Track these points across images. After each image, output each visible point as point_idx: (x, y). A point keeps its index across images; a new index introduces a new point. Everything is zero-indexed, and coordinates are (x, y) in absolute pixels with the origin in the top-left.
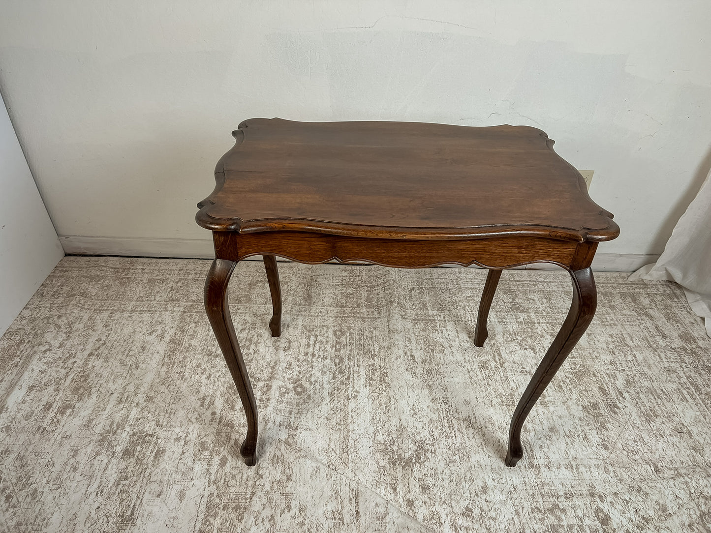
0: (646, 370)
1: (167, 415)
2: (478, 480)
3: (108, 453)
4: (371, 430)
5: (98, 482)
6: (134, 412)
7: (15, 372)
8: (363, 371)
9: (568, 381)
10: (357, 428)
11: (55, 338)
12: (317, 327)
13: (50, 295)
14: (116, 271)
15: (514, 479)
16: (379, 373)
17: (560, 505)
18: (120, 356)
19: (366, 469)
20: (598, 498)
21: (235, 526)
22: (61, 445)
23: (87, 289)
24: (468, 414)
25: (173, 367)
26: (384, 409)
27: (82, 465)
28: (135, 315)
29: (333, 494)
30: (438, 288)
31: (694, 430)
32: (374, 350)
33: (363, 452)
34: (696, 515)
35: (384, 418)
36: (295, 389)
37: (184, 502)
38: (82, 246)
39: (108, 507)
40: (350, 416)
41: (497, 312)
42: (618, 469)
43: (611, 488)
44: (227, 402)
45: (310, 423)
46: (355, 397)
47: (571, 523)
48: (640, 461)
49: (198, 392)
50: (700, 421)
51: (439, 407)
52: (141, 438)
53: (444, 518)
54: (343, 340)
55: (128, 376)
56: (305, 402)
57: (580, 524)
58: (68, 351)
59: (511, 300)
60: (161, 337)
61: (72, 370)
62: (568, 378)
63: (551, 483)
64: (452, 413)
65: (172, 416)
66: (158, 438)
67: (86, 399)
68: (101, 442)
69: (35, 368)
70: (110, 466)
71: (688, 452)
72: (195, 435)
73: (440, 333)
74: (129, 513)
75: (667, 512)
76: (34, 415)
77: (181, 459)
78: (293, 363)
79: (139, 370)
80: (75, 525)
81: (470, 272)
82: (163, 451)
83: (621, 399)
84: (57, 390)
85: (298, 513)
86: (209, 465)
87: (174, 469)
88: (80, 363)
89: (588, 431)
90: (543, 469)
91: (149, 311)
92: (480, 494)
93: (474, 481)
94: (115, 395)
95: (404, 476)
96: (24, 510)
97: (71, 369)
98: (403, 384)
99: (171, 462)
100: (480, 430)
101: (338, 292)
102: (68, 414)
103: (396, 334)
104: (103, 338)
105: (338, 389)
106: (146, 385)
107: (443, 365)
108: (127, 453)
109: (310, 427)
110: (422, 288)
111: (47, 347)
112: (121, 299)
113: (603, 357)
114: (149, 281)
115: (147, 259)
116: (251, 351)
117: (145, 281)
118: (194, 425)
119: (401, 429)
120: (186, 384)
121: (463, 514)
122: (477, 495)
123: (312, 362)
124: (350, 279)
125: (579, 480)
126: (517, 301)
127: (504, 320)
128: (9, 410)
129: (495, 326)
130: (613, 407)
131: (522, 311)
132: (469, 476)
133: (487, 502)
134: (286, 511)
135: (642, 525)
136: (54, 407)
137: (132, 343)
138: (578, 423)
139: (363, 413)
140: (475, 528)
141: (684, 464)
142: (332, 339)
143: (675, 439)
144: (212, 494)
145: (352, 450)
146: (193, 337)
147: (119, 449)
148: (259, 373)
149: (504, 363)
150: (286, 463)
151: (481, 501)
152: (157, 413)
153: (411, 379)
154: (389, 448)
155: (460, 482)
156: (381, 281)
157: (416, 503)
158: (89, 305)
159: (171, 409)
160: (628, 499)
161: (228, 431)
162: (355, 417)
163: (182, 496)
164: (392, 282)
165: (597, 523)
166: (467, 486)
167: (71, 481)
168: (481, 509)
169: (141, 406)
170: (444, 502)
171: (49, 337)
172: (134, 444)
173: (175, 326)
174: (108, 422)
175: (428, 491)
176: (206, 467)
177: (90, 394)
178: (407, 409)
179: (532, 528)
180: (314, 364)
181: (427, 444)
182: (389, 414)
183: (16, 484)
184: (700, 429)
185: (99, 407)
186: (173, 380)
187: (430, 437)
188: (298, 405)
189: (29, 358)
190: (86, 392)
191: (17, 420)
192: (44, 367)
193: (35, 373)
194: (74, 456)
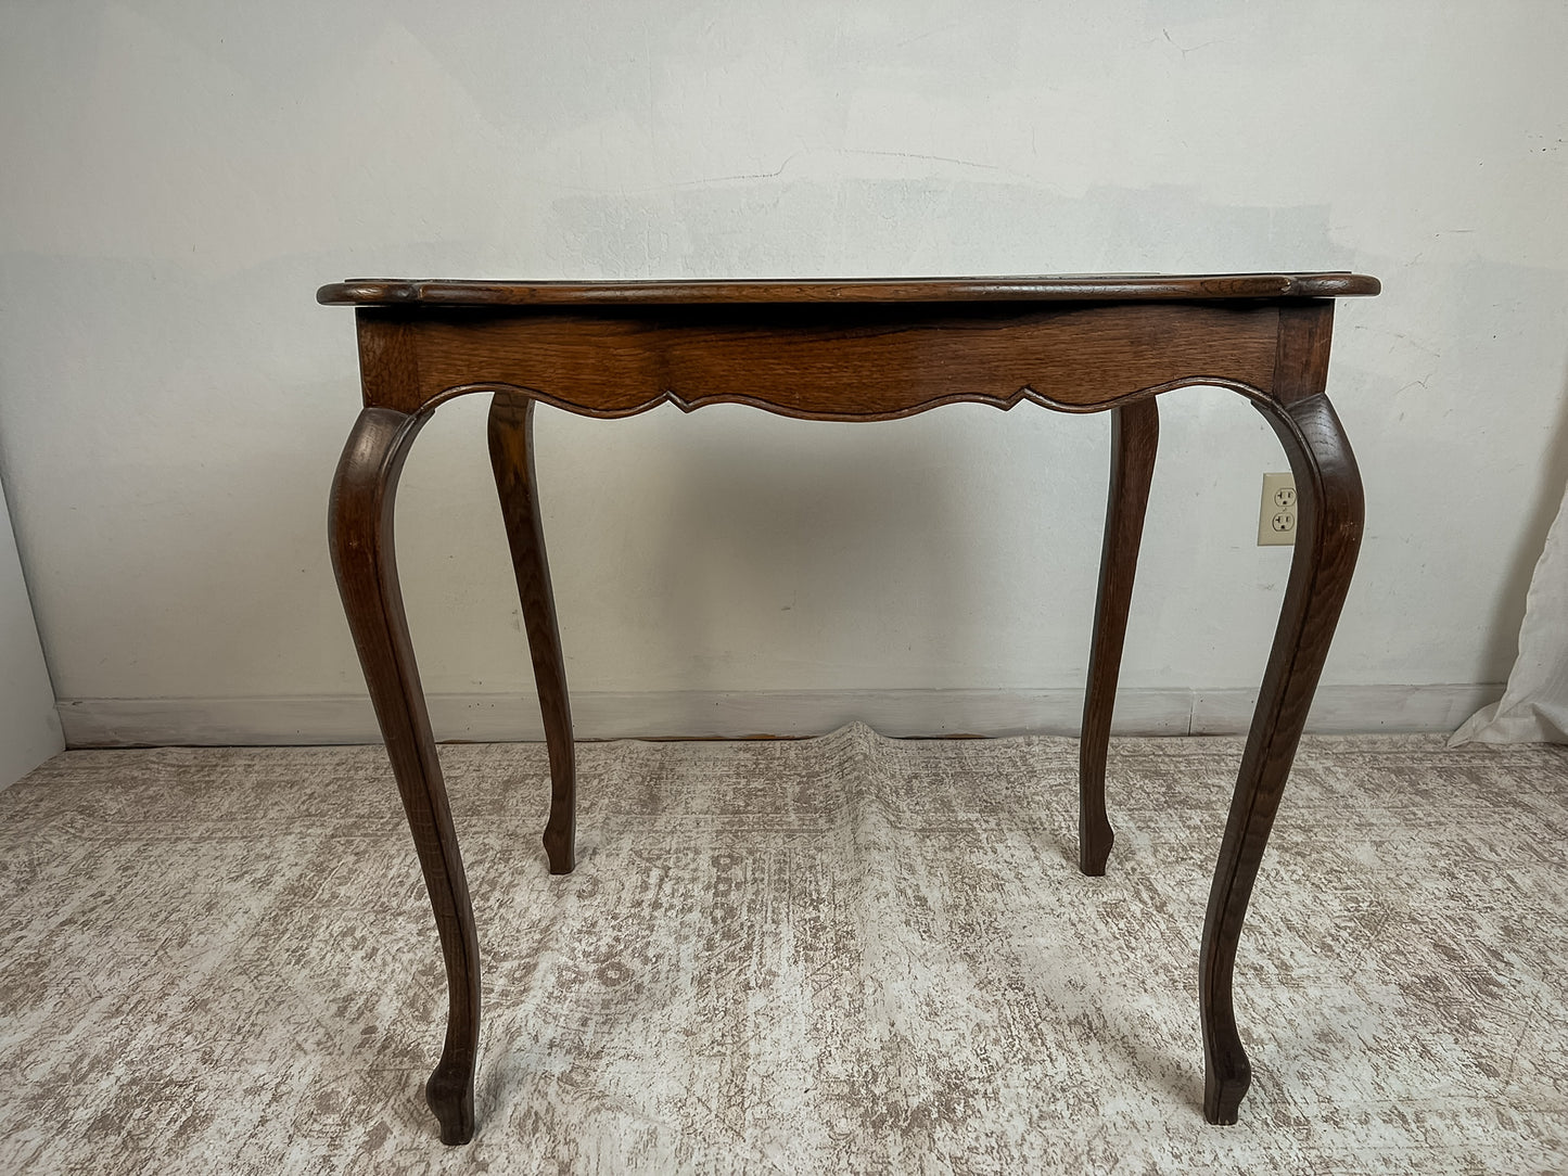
0: (1548, 905)
1: (239, 1038)
2: (1130, 1158)
3: (48, 1124)
4: (811, 1052)
6: (148, 1033)
8: (787, 932)
9: (1345, 934)
10: (769, 1049)
12: (669, 852)
14: (182, 769)
15: (1237, 1152)
16: (832, 934)
18: (143, 923)
19: (795, 1141)
23: (98, 801)
24: (1081, 1011)
25: (279, 938)
26: (848, 1007)
28: (205, 848)
30: (977, 773)
32: (817, 890)
33: (786, 1102)
35: (844, 1024)
36: (601, 973)
40: (750, 1025)
41: (1129, 810)
42: (1537, 1118)
43: (1531, 1164)
44: (412, 1005)
45: (639, 1041)
46: (766, 985)
49: (337, 985)
51: (999, 997)
52: (151, 1090)
54: (737, 873)
55: (155, 960)
56: (626, 998)
58: (11, 917)
59: (1163, 790)
60: (264, 883)
62: (1345, 928)
63: (1350, 1160)
64: (1036, 1009)
65: (251, 1040)
66: (198, 1090)
67: (26, 1010)
68: (35, 1102)
70: (45, 1154)
72: (306, 1080)
73: (990, 852)
77: (252, 1136)
78: (601, 922)
79: (188, 947)
81: (1053, 742)
82: (208, 1119)
83: (1500, 965)
86: (333, 1145)
87: (229, 1159)
88: (35, 938)
89: (1429, 1037)
90: (1319, 1127)
91: (243, 838)
93: (1117, 1161)
94: (104, 1003)
95: (908, 1153)
98: (898, 948)
99: (223, 1143)
100: (1119, 1043)
101: (726, 788)
103: (875, 853)
104: (111, 891)
105: (719, 970)
106: (196, 977)
107: (1003, 913)
108: (102, 1124)
109: (636, 1050)
110: (938, 775)
112: (178, 819)
113: (1429, 885)
114: (260, 785)
115: (264, 749)
116: (492, 901)
118: (308, 1058)
119: (896, 1045)
120: (305, 972)
123: (652, 917)
124: (757, 764)
125: (1431, 1147)
126: (1178, 789)
127: (1153, 825)
129: (1131, 836)
130: (1483, 984)
131: (1196, 807)
132: (1101, 1148)
137: (184, 897)
138: (1396, 1020)
139: (789, 1017)
142: (707, 872)
145: (755, 1099)
146: (344, 881)
147: (82, 1114)
148: (508, 944)
149: (1164, 904)
150: (559, 1131)
152: (209, 1035)
153: (918, 941)
154: (863, 1091)
155: (1076, 1162)
156: (835, 762)
158: (95, 831)
159: (254, 1025)
161: (404, 1067)
162: (765, 1025)
164: (861, 757)
166: (1100, 1173)
169: (169, 1020)
172: (125, 1102)
173: (303, 861)
174: (71, 1057)
176: (324, 1151)
177: (41, 998)
178: (910, 1003)
180: (657, 922)
181: (971, 1079)
182: (861, 1016)
185: (55, 1025)
186: (272, 964)
187: (979, 1064)
188: (605, 1006)
190: (29, 995)
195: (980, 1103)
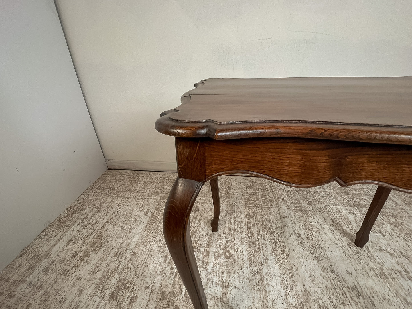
1: (143, 267)
3: (101, 295)
4: (283, 292)
6: (123, 263)
7: (65, 230)
8: (268, 244)
10: (272, 289)
11: (91, 211)
12: (234, 212)
13: (96, 188)
14: (130, 177)
16: (279, 245)
18: (122, 224)
22: (74, 285)
23: (114, 186)
24: (354, 284)
25: (150, 232)
26: (289, 275)
27: (82, 303)
28: (135, 200)
30: (303, 191)
32: (272, 229)
35: (290, 282)
36: (225, 253)
38: (116, 165)
40: (265, 279)
41: (345, 206)
45: (237, 282)
46: (266, 263)
49: (164, 251)
51: (329, 276)
52: (124, 285)
54: (252, 220)
55: (124, 237)
56: (232, 264)
58: (96, 219)
59: (351, 199)
60: (146, 213)
61: (95, 231)
64: (340, 282)
65: (145, 268)
66: (134, 286)
67: (97, 251)
68: (98, 285)
69: (75, 229)
72: (158, 285)
73: (313, 219)
76: (66, 260)
77: (147, 305)
78: (222, 235)
79: (131, 233)
82: (136, 297)
84: (83, 244)
88: (100, 227)
91: (142, 198)
94: (115, 250)
97: (95, 230)
98: (299, 255)
100: (369, 300)
101: (244, 192)
102: (84, 261)
103: (286, 219)
104: (116, 213)
105: (254, 256)
106: (133, 244)
107: (322, 241)
108: (113, 296)
109: (237, 286)
110: (294, 191)
111: (85, 216)
112: (129, 191)
114: (145, 182)
115: (145, 172)
116: (196, 225)
117: (143, 182)
118: (158, 277)
119: (307, 294)
120: (156, 245)
123: (234, 234)
124: (250, 184)
126: (355, 200)
127: (352, 212)
128: (51, 257)
136: (78, 255)
137: (130, 216)
139: (275, 277)
142: (245, 220)
147: (108, 292)
148: (201, 240)
152: (136, 265)
153: (302, 251)
156: (269, 186)
158: (113, 194)
159: (146, 263)
161: (181, 284)
162: (269, 280)
164: (276, 186)
169: (128, 259)
171: (88, 210)
172: (118, 288)
173: (154, 207)
174: (106, 270)
177: (101, 247)
178: (307, 275)
180: (235, 236)
182: (294, 279)
185: (103, 258)
186: (149, 241)
187: (330, 303)
188: (227, 267)
189: (75, 222)
190: (98, 246)
191: (55, 264)
192: (81, 229)
193: (74, 232)
194: (79, 295)
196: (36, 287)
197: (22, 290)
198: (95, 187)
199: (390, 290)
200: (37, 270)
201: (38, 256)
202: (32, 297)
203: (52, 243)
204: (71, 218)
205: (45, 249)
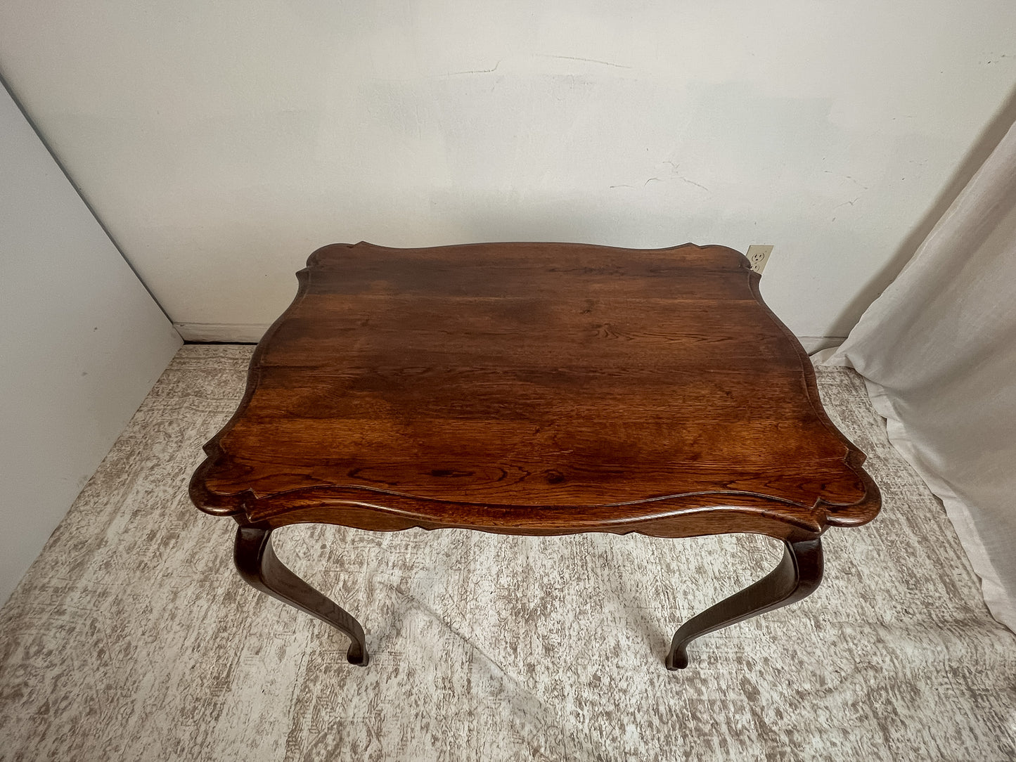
2: (610, 638)
3: (208, 597)
4: (495, 570)
5: (195, 634)
7: (122, 491)
10: (478, 567)
11: (164, 451)
13: (165, 394)
14: (235, 362)
17: (702, 672)
19: (485, 622)
20: (745, 665)
21: (336, 694)
22: (161, 585)
23: (202, 387)
24: (604, 549)
26: (511, 542)
27: (180, 611)
29: (444, 654)
31: (865, 571)
33: (483, 599)
34: (863, 692)
35: (509, 554)
37: (284, 661)
38: (200, 334)
39: (204, 666)
40: (472, 552)
42: (772, 625)
43: (762, 651)
44: (339, 532)
45: (428, 560)
47: (714, 698)
48: (798, 612)
50: (872, 559)
51: (572, 540)
53: (568, 688)
57: (723, 698)
58: (177, 465)
61: (180, 490)
64: (586, 547)
67: (191, 528)
68: (202, 583)
69: (140, 488)
70: (209, 614)
71: (856, 602)
74: (225, 674)
75: (826, 687)
76: (137, 547)
80: (167, 688)
84: (163, 515)
85: (406, 678)
87: (276, 619)
89: (741, 571)
92: (612, 657)
93: (605, 639)
95: (526, 633)
96: (115, 670)
97: (179, 488)
99: (273, 609)
100: (617, 570)
102: (171, 546)
108: (229, 597)
109: (427, 565)
111: (155, 461)
112: (237, 398)
118: (301, 561)
119: (528, 570)
121: (590, 684)
122: (607, 658)
125: (726, 638)
128: (108, 544)
132: (600, 633)
133: (618, 667)
134: (393, 676)
135: (796, 702)
136: (157, 536)
138: (731, 560)
139: (487, 547)
140: (601, 702)
141: (850, 617)
143: (841, 583)
144: (314, 652)
145: (471, 596)
147: (220, 591)
150: (396, 615)
151: (611, 667)
154: (513, 595)
155: (589, 641)
157: (538, 668)
158: (204, 406)
159: (279, 541)
160: (779, 668)
161: (338, 570)
162: (478, 553)
163: (282, 653)
165: (744, 697)
166: (598, 645)
167: (168, 632)
168: (611, 677)
170: (570, 668)
171: (157, 448)
174: (212, 557)
175: (551, 654)
177: (196, 520)
178: (536, 542)
179: (667, 704)
182: (516, 549)
183: (110, 636)
184: (872, 569)
185: (203, 537)
187: (560, 580)
188: (415, 537)
189: (136, 474)
190: (192, 517)
191: (118, 554)
192: (151, 487)
193: (141, 495)
194: (173, 600)
195: (557, 603)
196: (98, 593)
197: (76, 600)
198: (163, 392)
199: (653, 554)
200: (91, 568)
201: (83, 543)
202: (95, 608)
203: (104, 518)
204: (127, 467)
205: (93, 530)
